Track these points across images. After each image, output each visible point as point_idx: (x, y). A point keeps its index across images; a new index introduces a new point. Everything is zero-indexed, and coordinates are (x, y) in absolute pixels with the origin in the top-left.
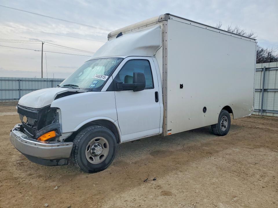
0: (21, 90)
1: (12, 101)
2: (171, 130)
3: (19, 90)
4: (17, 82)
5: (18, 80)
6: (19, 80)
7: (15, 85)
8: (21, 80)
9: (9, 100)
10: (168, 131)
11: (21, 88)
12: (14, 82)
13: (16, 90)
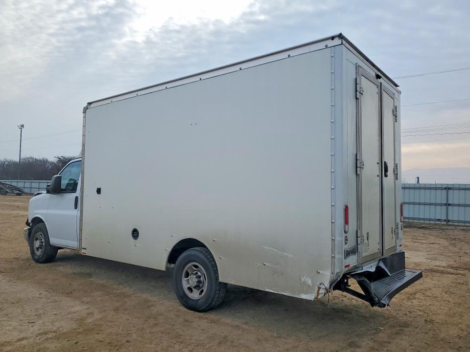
0: (449, 205)
1: (433, 222)
2: (85, 249)
3: (446, 204)
4: (445, 192)
5: (446, 188)
6: (448, 188)
7: (440, 197)
8: (450, 189)
9: (430, 221)
10: (83, 249)
11: (450, 203)
12: (439, 191)
13: (441, 205)
